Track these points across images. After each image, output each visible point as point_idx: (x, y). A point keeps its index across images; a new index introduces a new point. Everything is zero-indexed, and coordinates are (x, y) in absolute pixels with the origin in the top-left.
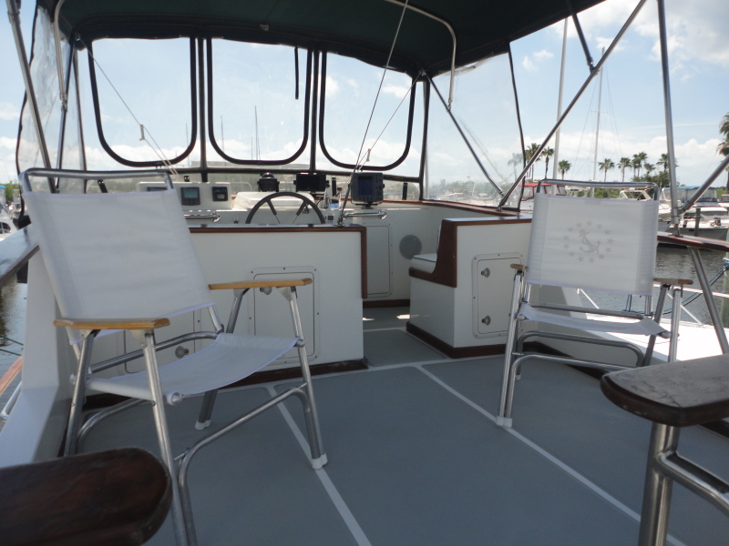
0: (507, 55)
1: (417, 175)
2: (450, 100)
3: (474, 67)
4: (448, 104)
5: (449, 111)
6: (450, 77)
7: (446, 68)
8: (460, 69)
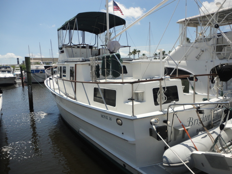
3: (102, 33)
4: (100, 37)
7: (99, 33)
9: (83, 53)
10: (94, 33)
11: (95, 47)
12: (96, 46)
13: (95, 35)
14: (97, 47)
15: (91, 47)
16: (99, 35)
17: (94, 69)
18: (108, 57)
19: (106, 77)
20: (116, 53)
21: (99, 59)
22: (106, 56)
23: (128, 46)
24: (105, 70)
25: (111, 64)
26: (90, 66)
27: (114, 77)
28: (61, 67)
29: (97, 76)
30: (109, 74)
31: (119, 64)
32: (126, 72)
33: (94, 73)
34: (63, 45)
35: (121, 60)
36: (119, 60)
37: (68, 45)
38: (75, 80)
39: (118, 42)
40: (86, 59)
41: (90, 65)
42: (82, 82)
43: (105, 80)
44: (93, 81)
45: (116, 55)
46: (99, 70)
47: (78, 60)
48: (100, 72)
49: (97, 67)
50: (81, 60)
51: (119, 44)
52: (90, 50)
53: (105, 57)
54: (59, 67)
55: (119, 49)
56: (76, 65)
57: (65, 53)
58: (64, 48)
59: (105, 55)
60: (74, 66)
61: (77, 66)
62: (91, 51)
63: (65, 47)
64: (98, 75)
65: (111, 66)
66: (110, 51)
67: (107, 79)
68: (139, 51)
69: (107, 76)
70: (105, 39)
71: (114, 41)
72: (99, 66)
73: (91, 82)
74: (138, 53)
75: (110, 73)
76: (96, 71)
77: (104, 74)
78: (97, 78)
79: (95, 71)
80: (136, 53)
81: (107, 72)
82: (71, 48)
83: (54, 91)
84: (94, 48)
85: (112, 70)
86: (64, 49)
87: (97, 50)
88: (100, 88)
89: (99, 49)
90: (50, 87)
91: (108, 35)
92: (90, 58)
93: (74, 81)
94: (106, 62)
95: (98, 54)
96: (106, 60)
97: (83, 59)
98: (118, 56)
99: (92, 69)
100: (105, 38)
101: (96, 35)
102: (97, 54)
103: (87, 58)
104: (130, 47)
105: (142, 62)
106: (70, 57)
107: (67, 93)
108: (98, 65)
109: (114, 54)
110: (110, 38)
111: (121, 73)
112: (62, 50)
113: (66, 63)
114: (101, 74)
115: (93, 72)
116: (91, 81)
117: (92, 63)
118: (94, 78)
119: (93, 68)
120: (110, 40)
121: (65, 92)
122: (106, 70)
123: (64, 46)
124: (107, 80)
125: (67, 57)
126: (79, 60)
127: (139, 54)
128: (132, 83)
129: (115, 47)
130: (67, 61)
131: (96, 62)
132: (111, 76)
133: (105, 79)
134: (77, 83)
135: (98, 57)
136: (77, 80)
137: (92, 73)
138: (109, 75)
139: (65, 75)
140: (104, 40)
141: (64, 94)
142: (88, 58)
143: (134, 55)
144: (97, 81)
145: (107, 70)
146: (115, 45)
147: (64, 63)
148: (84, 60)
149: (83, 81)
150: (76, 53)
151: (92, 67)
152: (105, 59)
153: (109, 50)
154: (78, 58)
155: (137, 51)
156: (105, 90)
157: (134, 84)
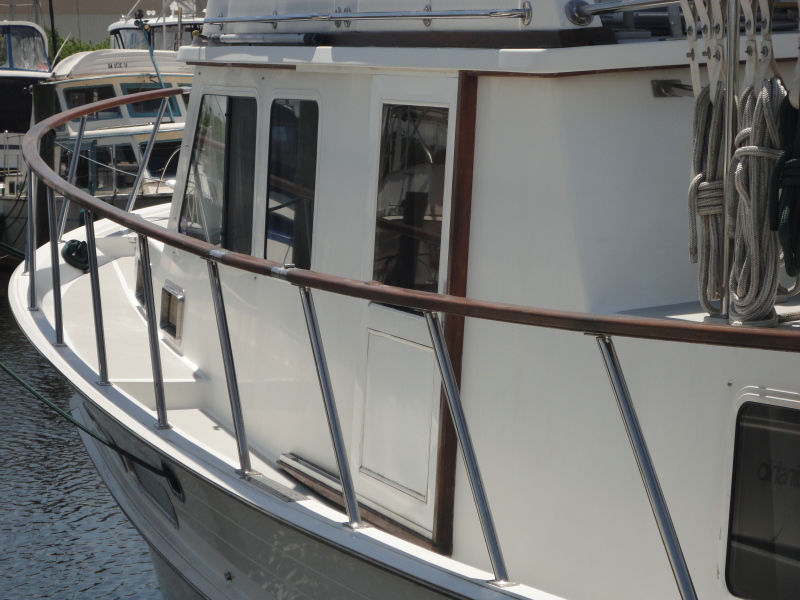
17: (746, 147)
28: (250, 104)
33: (747, 210)
38: (458, 283)
44: (715, 313)
47: (513, 13)
50: (550, 18)
54: (220, 109)
56: (469, 82)
60: (447, 96)
61: (489, 94)
73: (698, 318)
76: (779, 174)
79: (761, 181)
83: (162, 426)
90: (95, 367)
93: (442, 294)
97: (577, 11)
99: (709, 154)
113: (324, 54)
115: (735, 186)
116: (691, 308)
117: (712, 63)
118: (733, 274)
119: (731, 140)
126: (525, 14)
130: (332, 28)
137: (710, 202)
144: (782, 309)
147: (287, 56)
148: (597, 22)
151: (712, 119)
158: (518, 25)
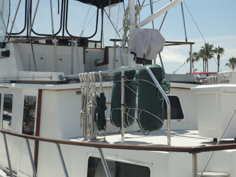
0: (123, 2)
1: (99, 40)
2: (109, 15)
3: (115, 5)
4: (109, 16)
5: (109, 18)
6: (109, 8)
7: (108, 5)
8: (112, 5)
9: (61, 60)
10: (93, 4)
11: (96, 42)
12: (97, 38)
13: (95, 8)
14: (101, 42)
15: (83, 42)
16: (106, 8)
17: (90, 105)
18: (130, 74)
19: (124, 129)
20: (153, 66)
21: (106, 78)
22: (126, 73)
23: (186, 43)
24: (120, 111)
25: (137, 94)
26: (80, 97)
27: (146, 130)
28: (1, 95)
29: (98, 125)
30: (131, 121)
31: (161, 95)
32: (178, 114)
33: (91, 118)
34: (9, 36)
35: (165, 83)
36: (160, 82)
37: (22, 35)
38: (38, 133)
39: (158, 32)
40: (70, 76)
41: (79, 93)
42: (57, 142)
43: (120, 135)
44: (85, 138)
45: (153, 70)
46: (105, 108)
47: (48, 77)
48: (108, 114)
49: (101, 100)
50: (56, 79)
51: (162, 38)
52: (81, 49)
53: (123, 75)
55: (161, 50)
56: (40, 91)
57: (12, 58)
58: (12, 44)
59: (123, 69)
60: (35, 94)
61: (45, 94)
62: (84, 52)
63: (14, 42)
64: (101, 123)
65: (137, 98)
66: (135, 55)
67: (126, 133)
68: (221, 50)
69: (125, 127)
70: (124, 24)
71: (147, 30)
72: (105, 98)
74: (215, 55)
75: (134, 117)
76: (96, 110)
77: (116, 120)
78: (99, 130)
79: (93, 112)
80: (211, 57)
81: (125, 115)
82: (30, 45)
84: (91, 45)
85: (139, 111)
86: (10, 47)
87: (101, 48)
88: (105, 158)
89: (107, 48)
91: (133, 11)
92: (82, 75)
94: (125, 87)
95: (102, 61)
96: (125, 82)
97: (61, 77)
98: (159, 72)
99: (84, 106)
100: (124, 21)
101: (99, 7)
102: (99, 62)
103: (72, 74)
104: (191, 44)
105: (225, 90)
106: (25, 70)
107: (13, 168)
108: (102, 95)
109: (148, 67)
110: (136, 19)
111: (166, 118)
112: (4, 50)
113: (13, 85)
114: (108, 119)
115: (89, 113)
116: (81, 137)
117: (85, 88)
118: (88, 130)
119: (88, 103)
120: (136, 27)
121: (7, 165)
122: (123, 108)
123: (11, 39)
124: (126, 135)
125: (19, 70)
126: (51, 78)
127: (219, 57)
128: (194, 151)
129: (150, 46)
130: (16, 80)
131: (98, 84)
132: (136, 126)
133: (119, 133)
134: (41, 143)
135: (102, 74)
136: (42, 135)
137: (84, 116)
138: (131, 124)
139: (10, 114)
140: (120, 25)
141: (5, 171)
142: (74, 76)
143: (206, 60)
144: (98, 138)
145: (126, 111)
146: (151, 39)
147: (7, 85)
148: (65, 80)
149: (59, 138)
150: (42, 58)
151: (85, 100)
152: (122, 79)
153: (132, 53)
154: (49, 74)
155: (213, 49)
156: (118, 164)
157: (199, 155)
158: (49, 80)
